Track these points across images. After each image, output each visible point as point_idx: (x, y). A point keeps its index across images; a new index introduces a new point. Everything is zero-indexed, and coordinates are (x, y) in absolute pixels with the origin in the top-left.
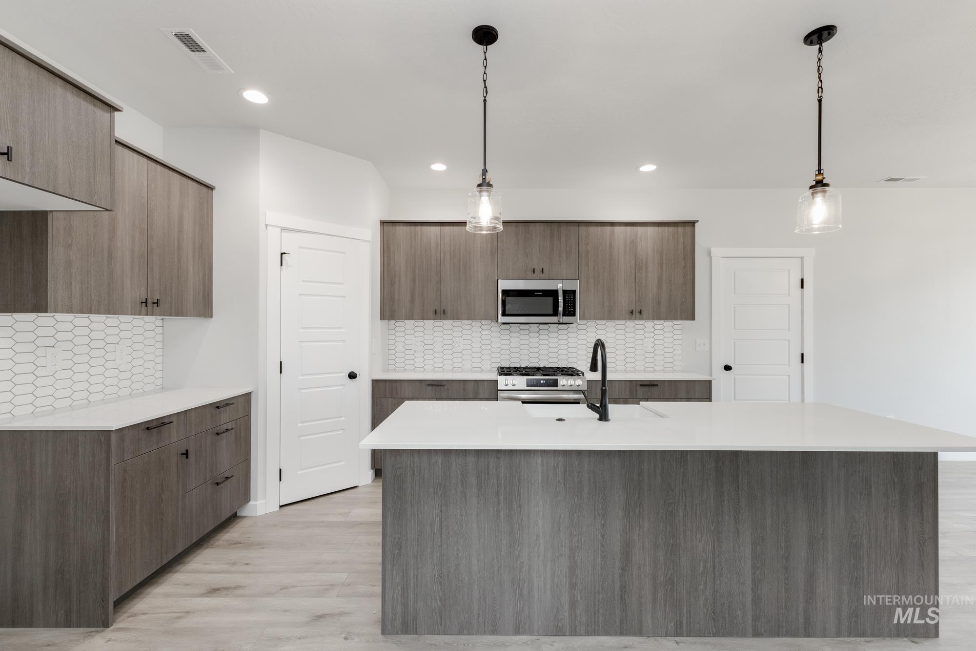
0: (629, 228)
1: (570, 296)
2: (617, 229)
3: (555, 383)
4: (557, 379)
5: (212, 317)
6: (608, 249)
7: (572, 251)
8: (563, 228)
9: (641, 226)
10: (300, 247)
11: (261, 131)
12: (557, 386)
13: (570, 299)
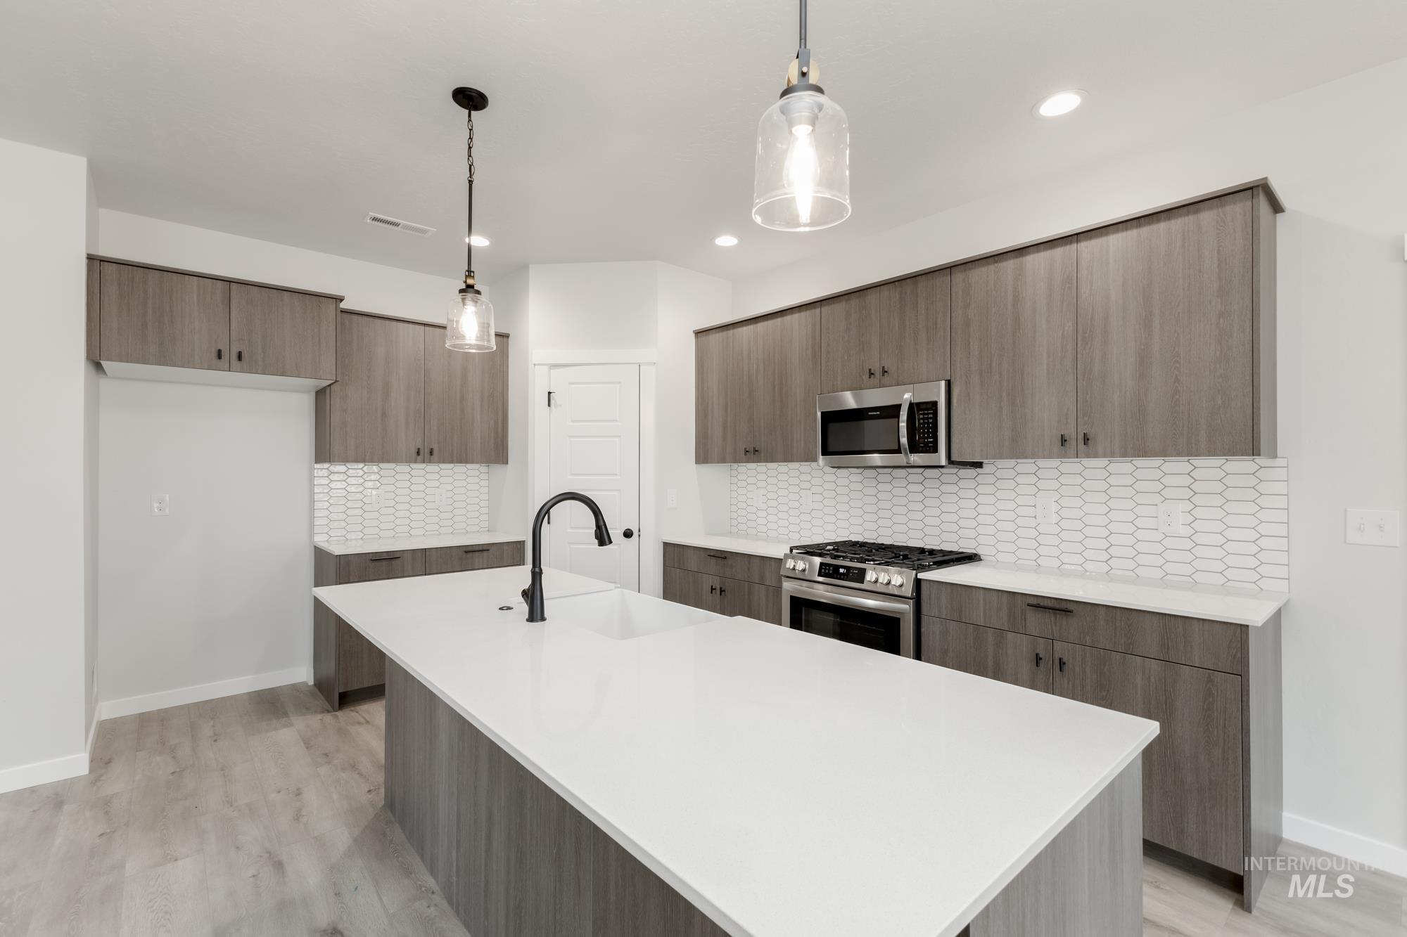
0: (1059, 252)
1: (928, 414)
2: (1031, 260)
3: (860, 576)
4: (865, 569)
5: (507, 463)
6: (1010, 307)
7: (938, 326)
8: (922, 284)
9: (1091, 238)
10: (570, 383)
11: (530, 266)
12: (862, 581)
13: (928, 418)
